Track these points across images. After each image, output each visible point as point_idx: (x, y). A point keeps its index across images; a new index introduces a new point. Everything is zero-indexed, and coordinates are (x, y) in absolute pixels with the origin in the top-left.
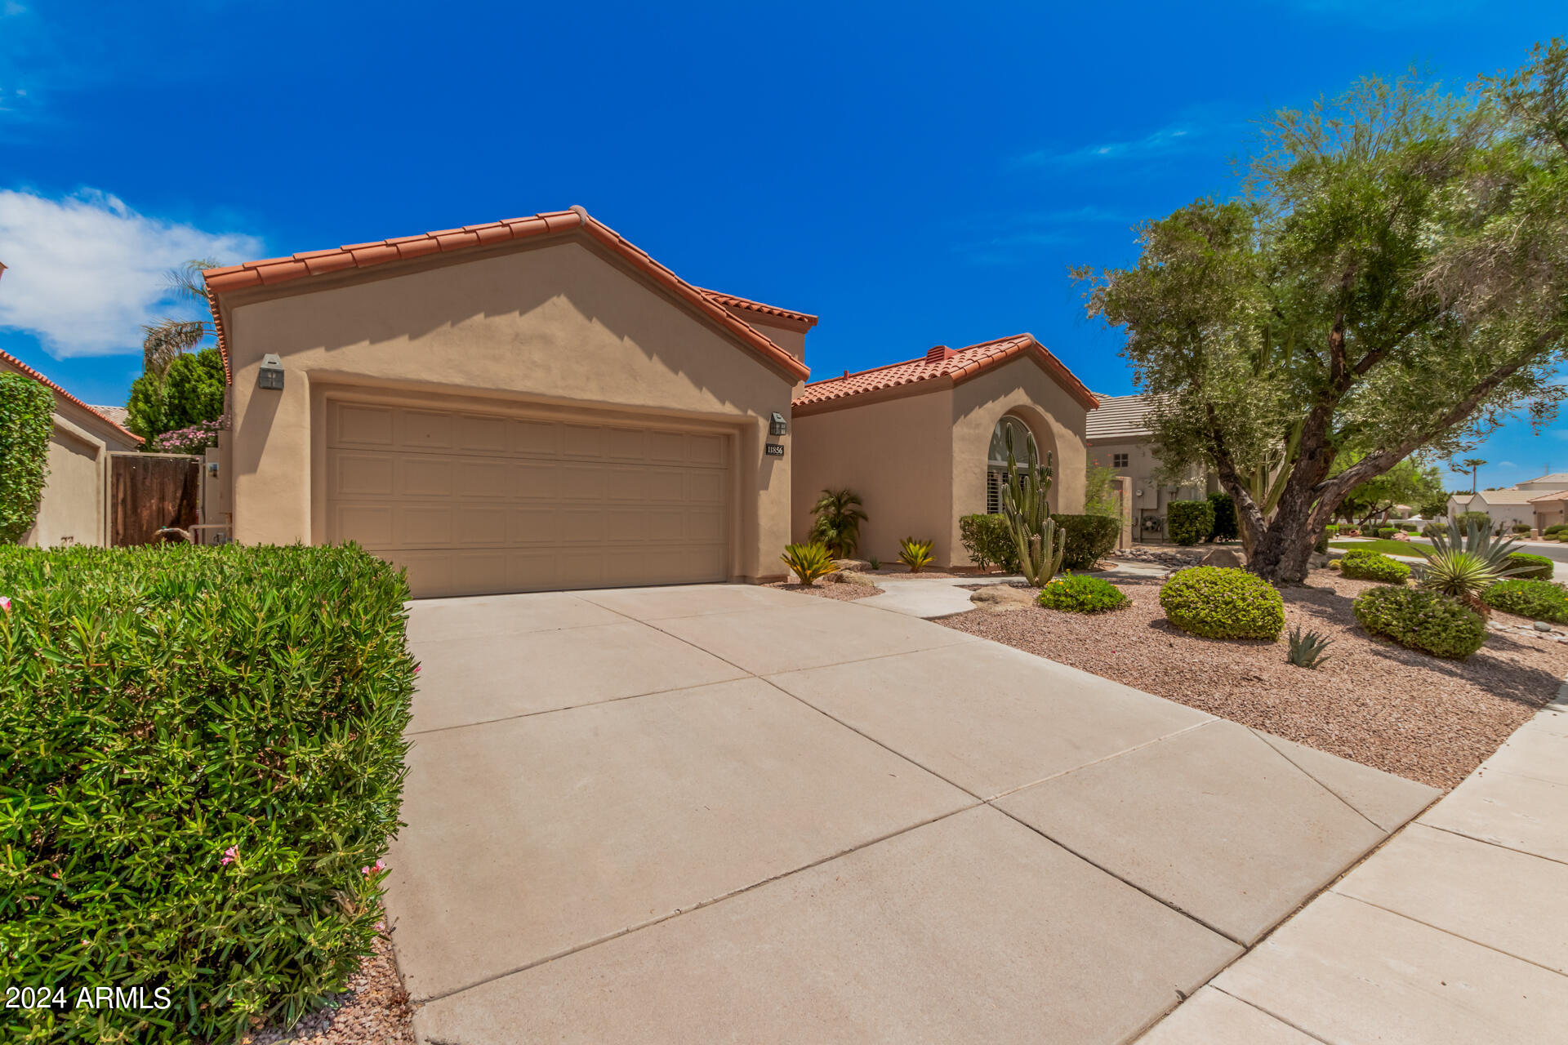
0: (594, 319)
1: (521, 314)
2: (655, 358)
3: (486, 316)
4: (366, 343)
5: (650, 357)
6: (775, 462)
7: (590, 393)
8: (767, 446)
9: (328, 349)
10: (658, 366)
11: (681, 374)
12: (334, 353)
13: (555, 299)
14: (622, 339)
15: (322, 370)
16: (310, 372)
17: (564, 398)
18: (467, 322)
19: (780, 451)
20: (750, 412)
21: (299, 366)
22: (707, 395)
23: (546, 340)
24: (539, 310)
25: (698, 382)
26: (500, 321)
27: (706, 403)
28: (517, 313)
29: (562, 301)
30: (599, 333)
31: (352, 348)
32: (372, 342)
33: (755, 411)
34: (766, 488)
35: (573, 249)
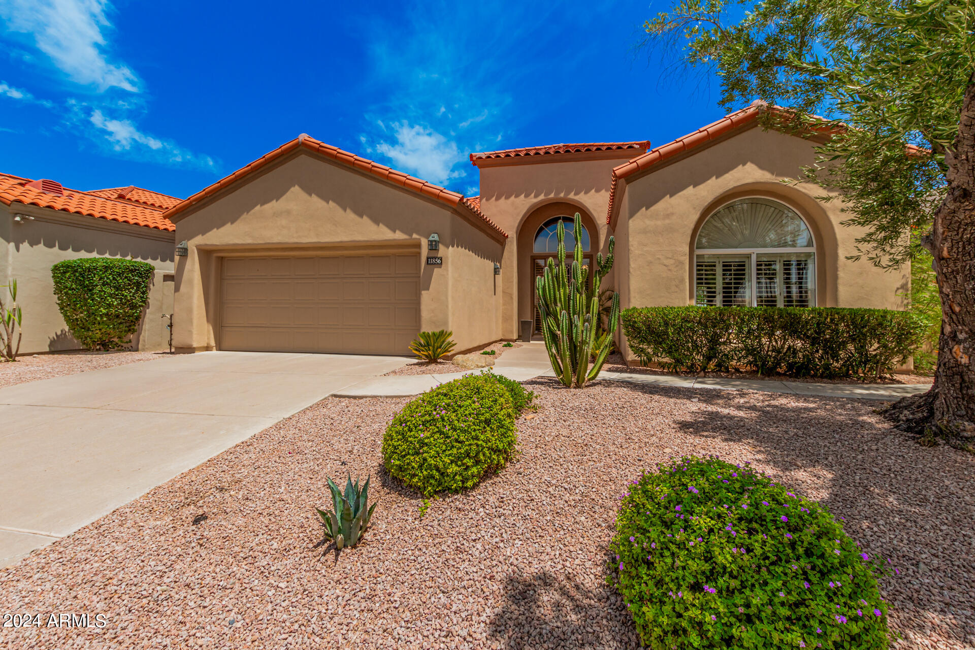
0: (313, 195)
1: (277, 201)
2: (348, 210)
3: (261, 206)
4: (215, 230)
5: (345, 210)
6: (436, 269)
7: (310, 238)
8: (428, 258)
9: (203, 235)
10: (351, 215)
11: (365, 217)
12: (205, 236)
13: (292, 189)
14: (328, 202)
15: (200, 245)
16: (197, 246)
17: (297, 243)
18: (253, 211)
19: (439, 261)
20: (415, 236)
21: (192, 245)
22: (383, 228)
23: (289, 212)
24: (284, 197)
25: (377, 221)
26: (267, 206)
27: (383, 233)
28: (275, 201)
29: (296, 189)
30: (316, 201)
31: (210, 233)
32: (218, 229)
33: (418, 234)
34: (428, 289)
35: (303, 159)
